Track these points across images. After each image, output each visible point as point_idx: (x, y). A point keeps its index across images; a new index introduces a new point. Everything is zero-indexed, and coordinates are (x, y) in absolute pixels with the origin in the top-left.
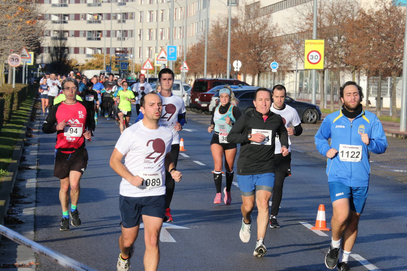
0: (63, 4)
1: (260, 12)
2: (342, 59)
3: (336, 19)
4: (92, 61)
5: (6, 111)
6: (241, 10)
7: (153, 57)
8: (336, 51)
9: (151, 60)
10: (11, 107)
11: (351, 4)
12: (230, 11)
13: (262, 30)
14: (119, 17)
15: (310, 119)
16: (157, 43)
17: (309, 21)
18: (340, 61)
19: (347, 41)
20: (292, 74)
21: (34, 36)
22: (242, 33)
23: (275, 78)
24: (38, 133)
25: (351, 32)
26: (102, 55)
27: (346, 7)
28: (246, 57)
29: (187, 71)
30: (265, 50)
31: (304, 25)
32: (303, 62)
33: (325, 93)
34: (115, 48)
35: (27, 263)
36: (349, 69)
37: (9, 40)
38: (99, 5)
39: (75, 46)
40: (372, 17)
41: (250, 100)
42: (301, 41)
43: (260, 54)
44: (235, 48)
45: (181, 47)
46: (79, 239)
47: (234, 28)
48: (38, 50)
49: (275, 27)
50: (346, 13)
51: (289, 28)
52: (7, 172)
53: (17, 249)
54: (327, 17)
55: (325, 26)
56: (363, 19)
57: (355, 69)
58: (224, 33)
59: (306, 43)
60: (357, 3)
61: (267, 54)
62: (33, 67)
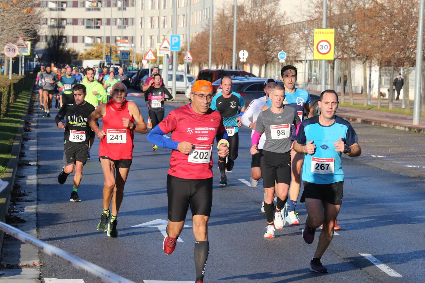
2: (353, 48)
3: (347, 7)
4: (91, 51)
5: (3, 104)
7: (155, 47)
8: (346, 40)
9: (153, 49)
10: (8, 100)
13: (269, 19)
14: (120, 4)
16: (159, 31)
17: (319, 9)
18: (351, 51)
19: (358, 30)
20: (300, 64)
21: (31, 24)
22: (248, 22)
24: (37, 127)
25: (362, 21)
26: (102, 44)
28: (252, 46)
29: (191, 61)
30: (273, 40)
31: (313, 13)
32: (312, 52)
33: (335, 84)
34: (115, 37)
35: (31, 263)
36: (359, 58)
39: (72, 35)
40: (385, 5)
41: (257, 92)
42: (310, 30)
43: (267, 43)
44: (241, 37)
45: (185, 36)
46: (82, 238)
47: (239, 16)
48: (35, 38)
49: (283, 15)
51: (297, 16)
52: (7, 168)
53: (21, 249)
54: (337, 5)
55: (335, 14)
56: (374, 7)
57: (366, 59)
58: (230, 22)
59: (315, 32)
61: (275, 44)
62: (30, 57)
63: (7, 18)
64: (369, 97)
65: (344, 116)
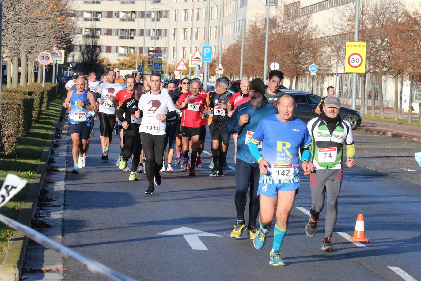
1: (299, 12)
2: (384, 62)
3: (379, 21)
4: (125, 61)
5: (36, 111)
6: (280, 10)
7: (187, 58)
8: (378, 54)
9: (185, 61)
10: (40, 107)
11: (395, 5)
12: (268, 11)
13: (301, 32)
14: (153, 15)
16: (192, 42)
17: (351, 23)
18: (382, 65)
19: (390, 44)
20: (332, 78)
21: (65, 33)
22: (280, 34)
23: (314, 81)
25: (395, 35)
26: (135, 54)
27: (389, 9)
28: (284, 59)
29: (222, 73)
31: (345, 27)
32: (344, 65)
33: (366, 98)
34: (148, 48)
35: (54, 268)
36: (391, 74)
37: (39, 37)
38: (133, 3)
39: (107, 45)
40: (417, 19)
42: (342, 43)
43: (299, 56)
44: (273, 50)
45: (217, 47)
47: (272, 29)
48: (69, 49)
49: (315, 28)
50: (390, 15)
51: (329, 29)
52: (36, 173)
53: (45, 254)
54: (370, 19)
55: (367, 28)
56: (407, 21)
57: (398, 73)
58: (262, 34)
59: (347, 45)
60: (402, 5)
61: (306, 57)
62: (64, 66)
64: (399, 111)
65: (374, 129)
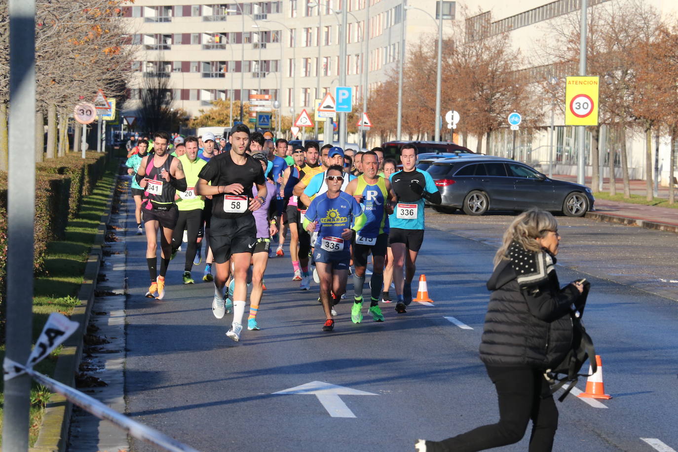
0: (163, 17)
1: (490, 30)
2: (629, 108)
3: (619, 41)
4: (211, 113)
5: (73, 198)
6: (459, 26)
7: (312, 106)
8: (618, 95)
9: (309, 110)
10: (80, 191)
11: (644, 16)
12: (440, 29)
13: (494, 60)
14: (256, 38)
15: (574, 210)
16: (319, 81)
17: (573, 45)
18: (625, 112)
19: (637, 78)
20: (544, 133)
21: (116, 71)
22: (460, 66)
23: (516, 139)
24: (125, 234)
25: (644, 64)
26: (228, 102)
27: (635, 22)
28: (467, 104)
29: (369, 128)
31: (565, 52)
32: (563, 113)
33: (600, 165)
34: (249, 91)
35: (115, 451)
36: (641, 125)
38: (223, 19)
39: (182, 88)
41: (474, 178)
42: (560, 78)
43: (491, 99)
44: (449, 90)
45: (358, 88)
46: (196, 410)
47: (446, 55)
48: (123, 96)
49: (516, 55)
50: (636, 31)
51: (539, 56)
52: (78, 300)
53: (99, 428)
54: (604, 38)
55: (600, 52)
56: (664, 42)
57: (651, 125)
58: (431, 66)
59: (567, 82)
60: (655, 15)
61: (503, 100)
62: (115, 123)
63: (79, 61)
64: (655, 185)
65: (613, 215)
